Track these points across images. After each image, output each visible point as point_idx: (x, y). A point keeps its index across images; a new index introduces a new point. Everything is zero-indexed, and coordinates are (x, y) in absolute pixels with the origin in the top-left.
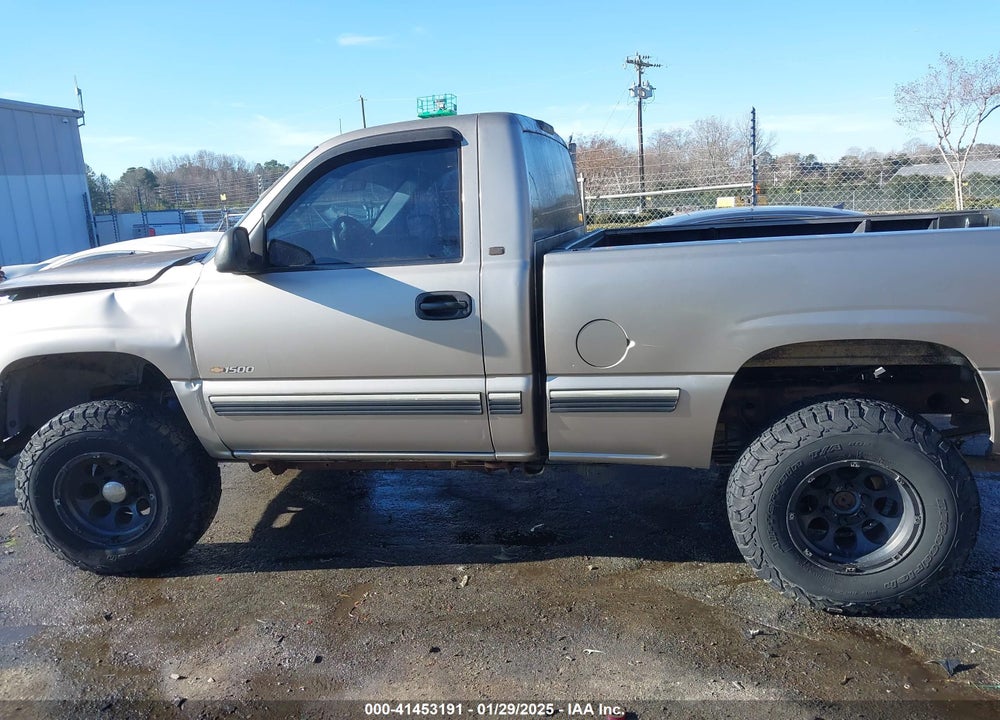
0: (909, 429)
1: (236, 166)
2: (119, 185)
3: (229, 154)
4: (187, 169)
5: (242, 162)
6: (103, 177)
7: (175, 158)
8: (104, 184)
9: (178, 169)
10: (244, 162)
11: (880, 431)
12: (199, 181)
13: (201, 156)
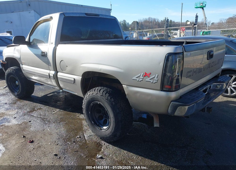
0: (107, 97)
1: (157, 21)
2: (131, 25)
3: (155, 18)
4: (146, 21)
5: (158, 20)
6: (128, 23)
7: (143, 19)
8: (128, 24)
9: (144, 22)
10: (159, 20)
11: (101, 96)
12: (148, 24)
13: (149, 19)
